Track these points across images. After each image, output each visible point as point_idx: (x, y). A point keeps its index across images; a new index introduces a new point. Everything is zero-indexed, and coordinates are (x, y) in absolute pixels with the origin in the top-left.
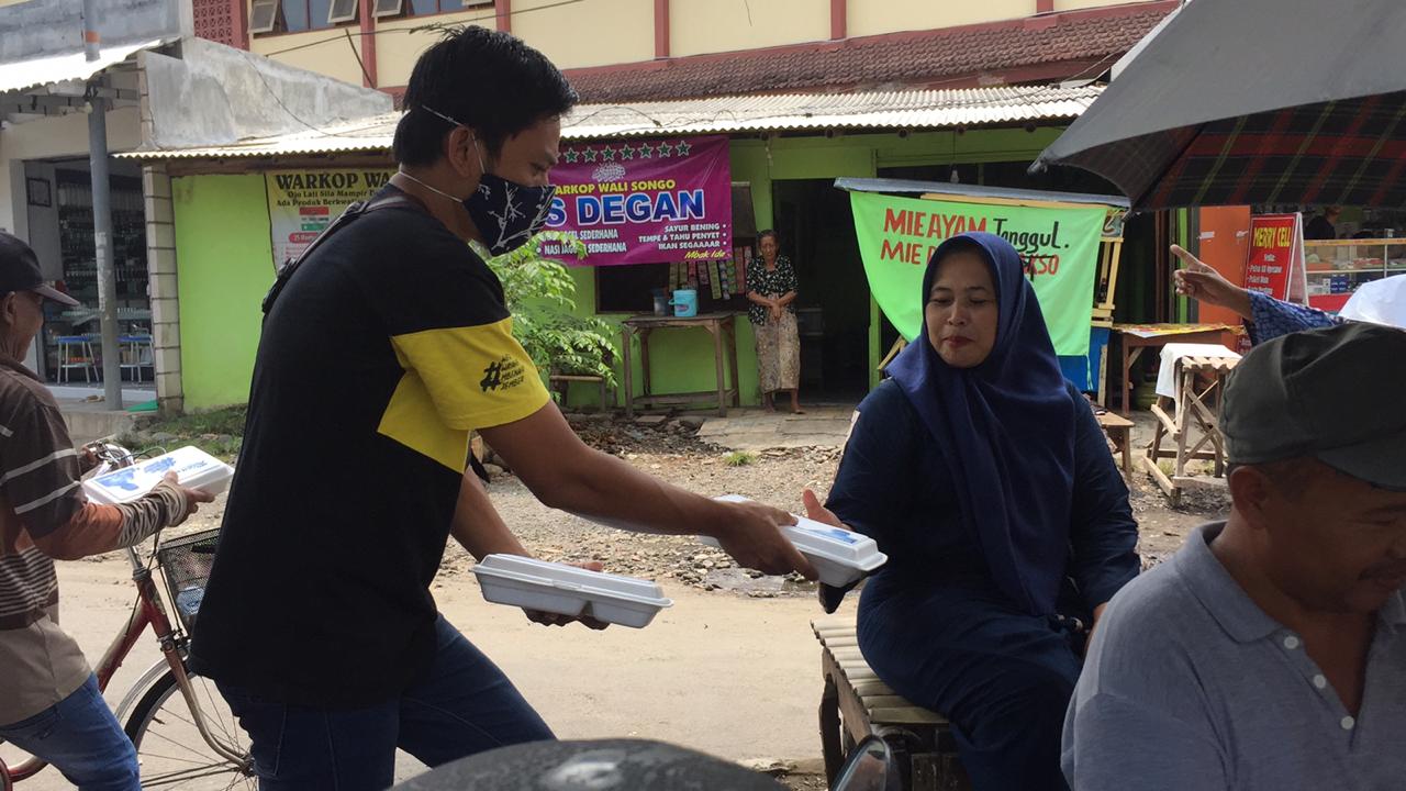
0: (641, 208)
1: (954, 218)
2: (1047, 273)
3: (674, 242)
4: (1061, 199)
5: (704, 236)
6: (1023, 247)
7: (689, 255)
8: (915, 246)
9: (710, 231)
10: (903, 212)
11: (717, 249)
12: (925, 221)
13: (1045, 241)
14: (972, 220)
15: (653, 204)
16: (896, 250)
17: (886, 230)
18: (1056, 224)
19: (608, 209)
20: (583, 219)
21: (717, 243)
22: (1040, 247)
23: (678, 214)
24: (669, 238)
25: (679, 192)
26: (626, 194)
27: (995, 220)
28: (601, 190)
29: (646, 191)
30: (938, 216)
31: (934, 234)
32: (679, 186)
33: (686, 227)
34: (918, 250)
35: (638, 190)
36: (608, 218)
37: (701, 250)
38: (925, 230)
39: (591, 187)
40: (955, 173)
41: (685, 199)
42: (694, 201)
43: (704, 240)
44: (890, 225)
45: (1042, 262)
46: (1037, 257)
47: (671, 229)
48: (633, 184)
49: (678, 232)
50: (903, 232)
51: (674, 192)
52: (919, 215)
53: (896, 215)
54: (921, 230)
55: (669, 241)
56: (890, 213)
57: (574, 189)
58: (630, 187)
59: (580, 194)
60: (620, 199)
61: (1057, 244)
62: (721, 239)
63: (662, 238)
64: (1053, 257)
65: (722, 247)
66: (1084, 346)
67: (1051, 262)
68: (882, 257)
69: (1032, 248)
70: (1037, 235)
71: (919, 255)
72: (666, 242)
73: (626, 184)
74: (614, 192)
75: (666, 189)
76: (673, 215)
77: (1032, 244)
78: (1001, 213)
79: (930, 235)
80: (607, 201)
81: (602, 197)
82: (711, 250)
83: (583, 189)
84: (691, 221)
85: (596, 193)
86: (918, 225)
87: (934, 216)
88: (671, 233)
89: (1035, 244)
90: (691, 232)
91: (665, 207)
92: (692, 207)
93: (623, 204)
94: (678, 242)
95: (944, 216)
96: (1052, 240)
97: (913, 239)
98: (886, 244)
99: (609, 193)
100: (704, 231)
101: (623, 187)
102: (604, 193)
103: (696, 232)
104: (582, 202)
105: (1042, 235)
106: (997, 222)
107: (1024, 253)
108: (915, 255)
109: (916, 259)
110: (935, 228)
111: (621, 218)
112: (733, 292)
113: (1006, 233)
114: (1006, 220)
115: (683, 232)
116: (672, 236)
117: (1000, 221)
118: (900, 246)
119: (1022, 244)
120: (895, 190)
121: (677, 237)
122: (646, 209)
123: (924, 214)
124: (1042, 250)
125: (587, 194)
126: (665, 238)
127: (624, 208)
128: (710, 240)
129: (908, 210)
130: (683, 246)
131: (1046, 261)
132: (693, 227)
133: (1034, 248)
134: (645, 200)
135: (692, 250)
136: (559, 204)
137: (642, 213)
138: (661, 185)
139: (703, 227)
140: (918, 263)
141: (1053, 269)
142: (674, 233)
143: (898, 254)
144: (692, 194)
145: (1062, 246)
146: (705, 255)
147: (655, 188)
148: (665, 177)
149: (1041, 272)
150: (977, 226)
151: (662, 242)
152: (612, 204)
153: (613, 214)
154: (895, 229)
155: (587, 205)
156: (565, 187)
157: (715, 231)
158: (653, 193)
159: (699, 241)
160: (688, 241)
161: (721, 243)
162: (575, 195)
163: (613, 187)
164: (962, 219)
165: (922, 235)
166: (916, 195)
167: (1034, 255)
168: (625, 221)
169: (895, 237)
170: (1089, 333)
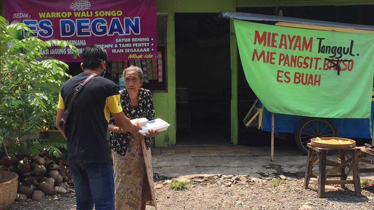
0: (101, 28)
1: (294, 37)
2: (347, 70)
3: (122, 48)
4: (356, 28)
5: (140, 45)
6: (334, 55)
7: (130, 56)
8: (272, 53)
9: (144, 42)
10: (265, 33)
11: (148, 53)
12: (278, 39)
13: (346, 51)
14: (304, 38)
15: (108, 25)
16: (261, 56)
17: (255, 43)
18: (352, 42)
19: (80, 28)
20: (64, 33)
21: (148, 50)
22: (343, 55)
23: (124, 32)
24: (119, 46)
25: (125, 18)
26: (92, 19)
27: (318, 38)
28: (76, 16)
29: (104, 17)
30: (285, 36)
31: (283, 47)
32: (124, 15)
33: (129, 40)
34: (274, 56)
35: (99, 17)
36: (80, 33)
37: (138, 54)
38: (277, 44)
39: (69, 14)
40: (281, 11)
41: (128, 23)
42: (134, 24)
43: (140, 48)
44: (257, 40)
45: (344, 63)
46: (341, 61)
47: (120, 40)
48: (96, 13)
49: (124, 43)
50: (265, 45)
51: (121, 18)
52: (274, 35)
53: (261, 35)
54: (275, 44)
55: (119, 48)
56: (257, 33)
57: (58, 15)
58: (94, 14)
59: (62, 18)
60: (87, 21)
61: (352, 53)
62: (150, 47)
63: (114, 46)
64: (350, 61)
65: (150, 52)
66: (368, 113)
67: (349, 64)
68: (253, 60)
69: (338, 55)
70: (341, 48)
71: (274, 59)
72: (117, 49)
73: (91, 12)
74: (84, 17)
75: (117, 16)
76: (121, 32)
77: (338, 53)
78: (321, 35)
79: (280, 47)
80: (79, 23)
81: (76, 20)
82: (144, 53)
83: (64, 15)
84: (132, 36)
85: (73, 17)
86: (274, 41)
87: (283, 36)
88: (120, 43)
89: (340, 53)
90: (132, 42)
91: (116, 27)
92: (133, 27)
93: (89, 24)
94: (124, 48)
95: (289, 36)
96: (349, 51)
97: (271, 50)
98: (255, 52)
99: (80, 17)
100: (139, 42)
101: (89, 14)
102: (78, 17)
103: (135, 42)
104: (63, 23)
105: (344, 48)
106: (319, 40)
107: (334, 58)
108: (272, 58)
109: (273, 61)
110: (283, 43)
111: (88, 33)
112: (150, 79)
113: (324, 46)
114: (324, 39)
115: (127, 43)
116: (120, 45)
117: (321, 39)
118: (263, 53)
119: (333, 53)
120: (261, 19)
121: (123, 46)
122: (104, 28)
123: (277, 35)
124: (344, 57)
125: (67, 18)
126: (116, 46)
127: (90, 27)
128: (143, 47)
129: (268, 32)
130: (128, 51)
131: (347, 63)
132: (133, 40)
133: (339, 55)
134: (103, 22)
135: (132, 53)
136: (49, 23)
137: (102, 30)
138: (113, 13)
139: (140, 40)
140: (274, 63)
141: (350, 68)
142: (122, 43)
143: (262, 59)
144: (133, 20)
145: (355, 54)
146: (141, 56)
147: (109, 15)
148: (116, 9)
149: (343, 70)
150: (308, 42)
151: (114, 48)
152: (83, 24)
153: (83, 30)
154: (260, 43)
155: (66, 25)
156: (52, 13)
157: (147, 42)
158: (108, 18)
159: (136, 48)
160: (130, 48)
161: (150, 50)
162: (59, 18)
163: (83, 14)
164: (299, 37)
165: (276, 47)
166: (273, 23)
167: (340, 59)
168: (90, 35)
169: (260, 48)
170: (370, 105)
